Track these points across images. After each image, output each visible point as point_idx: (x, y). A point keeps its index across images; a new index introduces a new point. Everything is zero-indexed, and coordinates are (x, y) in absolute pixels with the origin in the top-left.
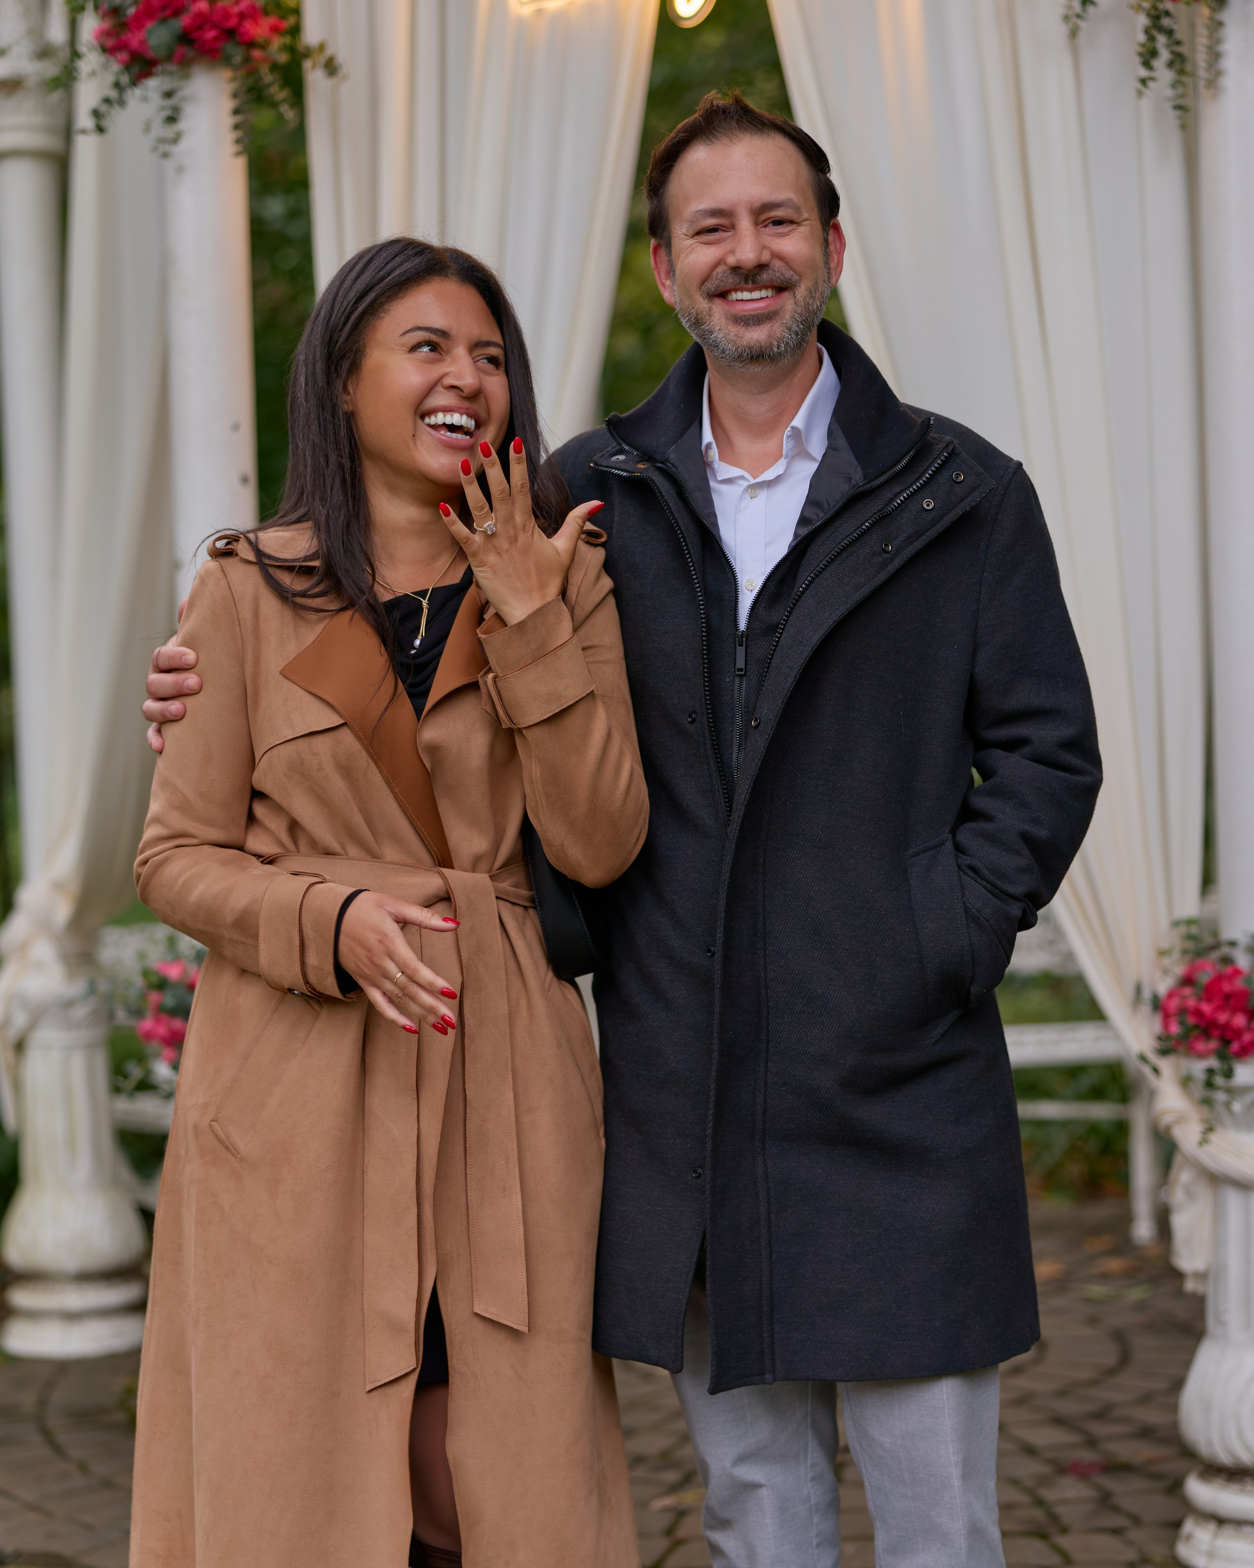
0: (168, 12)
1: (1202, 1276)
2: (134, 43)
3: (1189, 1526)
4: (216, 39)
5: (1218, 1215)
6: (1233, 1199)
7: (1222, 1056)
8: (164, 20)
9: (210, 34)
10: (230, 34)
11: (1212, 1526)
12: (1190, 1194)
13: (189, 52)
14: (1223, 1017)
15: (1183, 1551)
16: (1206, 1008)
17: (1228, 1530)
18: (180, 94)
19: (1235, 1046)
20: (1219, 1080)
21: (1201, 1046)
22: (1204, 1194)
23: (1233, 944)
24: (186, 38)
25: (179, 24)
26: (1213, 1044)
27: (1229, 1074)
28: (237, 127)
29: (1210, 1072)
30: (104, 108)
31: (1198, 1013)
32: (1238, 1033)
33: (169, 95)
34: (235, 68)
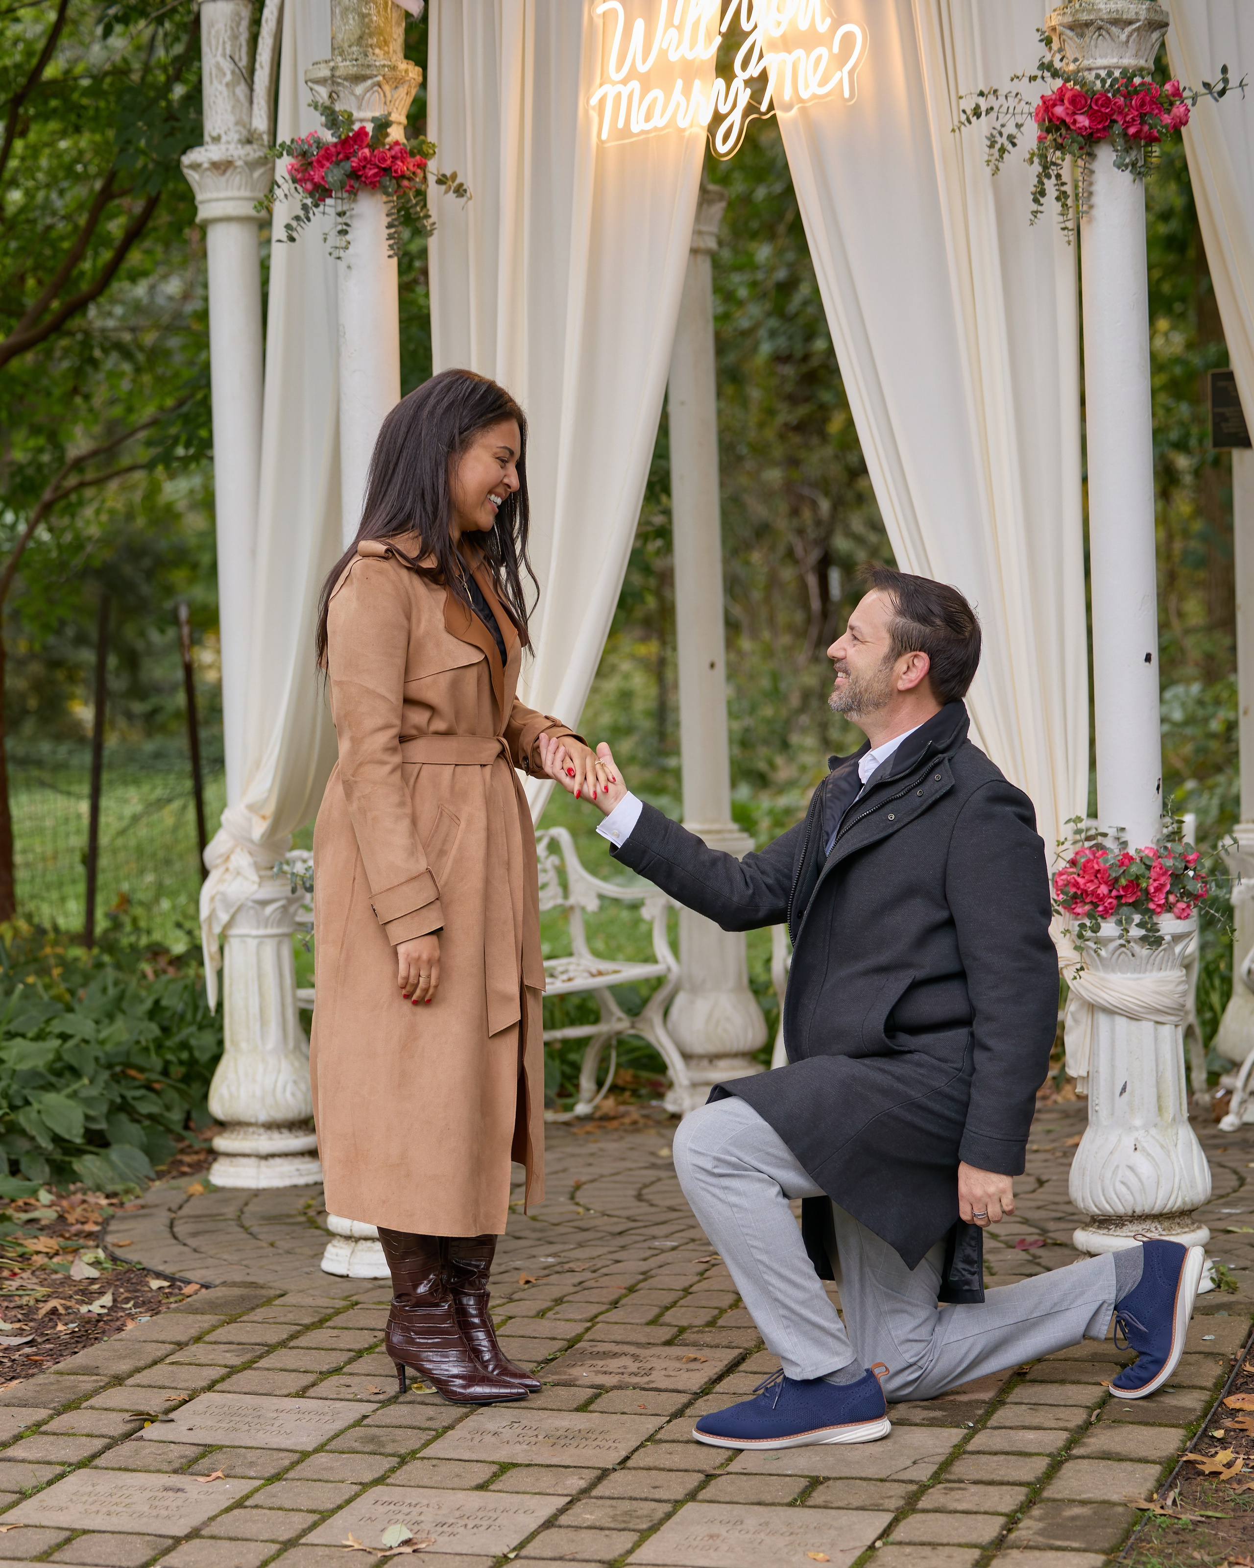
0: (341, 156)
1: (1085, 1080)
2: (317, 179)
4: (375, 175)
6: (1103, 1020)
7: (1090, 916)
8: (338, 164)
9: (371, 173)
10: (385, 171)
12: (1076, 1020)
13: (356, 185)
14: (1091, 887)
16: (1081, 881)
18: (348, 214)
19: (1101, 908)
20: (1088, 934)
21: (1079, 910)
22: (1085, 1018)
23: (1105, 835)
24: (355, 174)
25: (347, 166)
26: (1087, 907)
27: (1096, 929)
28: (390, 237)
29: (1082, 926)
30: (294, 224)
31: (1076, 885)
32: (1102, 899)
33: (341, 214)
34: (388, 194)
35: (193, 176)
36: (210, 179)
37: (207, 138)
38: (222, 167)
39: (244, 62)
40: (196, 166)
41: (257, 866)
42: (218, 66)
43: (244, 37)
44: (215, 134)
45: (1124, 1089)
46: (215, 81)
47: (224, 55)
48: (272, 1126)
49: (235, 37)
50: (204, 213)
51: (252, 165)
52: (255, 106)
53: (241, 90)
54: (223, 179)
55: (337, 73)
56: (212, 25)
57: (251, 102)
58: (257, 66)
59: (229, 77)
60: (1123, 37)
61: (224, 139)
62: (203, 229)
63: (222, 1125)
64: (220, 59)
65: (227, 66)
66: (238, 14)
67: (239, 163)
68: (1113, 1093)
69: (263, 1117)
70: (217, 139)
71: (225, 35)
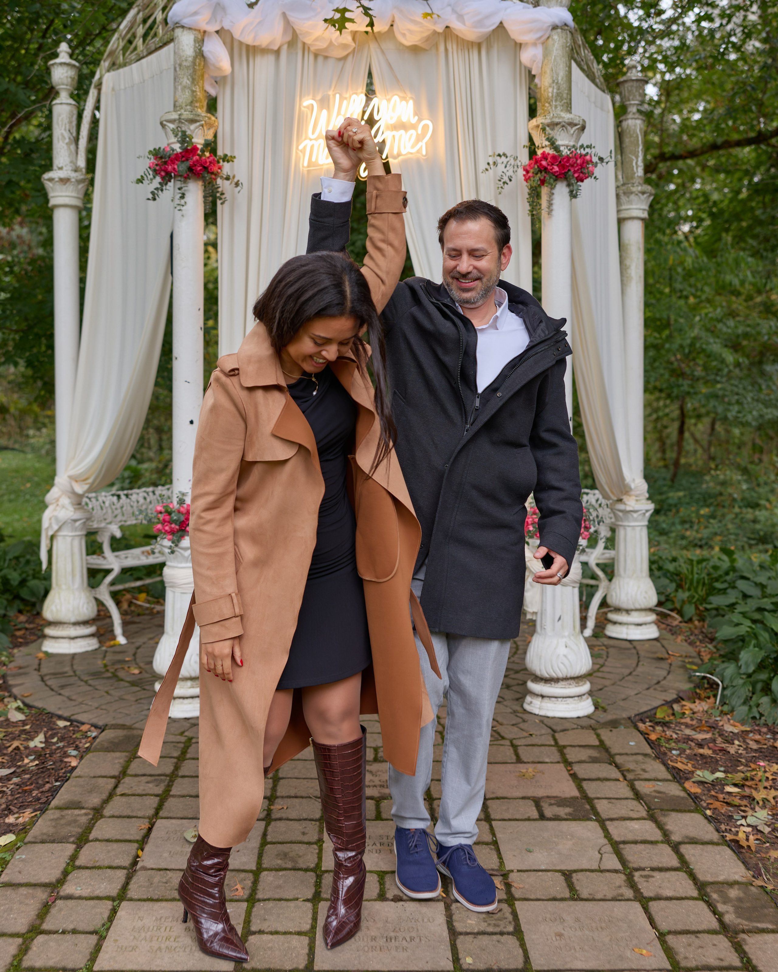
0: (184, 159)
1: (535, 613)
2: (169, 170)
3: (528, 699)
4: (201, 170)
5: (543, 593)
8: (182, 163)
9: (199, 168)
10: (205, 169)
11: (540, 699)
13: (190, 174)
15: (526, 707)
17: (546, 700)
18: (186, 189)
24: (190, 169)
25: (187, 164)
30: (155, 191)
34: (204, 181)
35: (48, 185)
36: (58, 186)
37: (55, 167)
38: (64, 181)
39: (74, 134)
40: (51, 180)
41: (73, 504)
42: (62, 135)
43: (75, 123)
44: (60, 166)
45: (560, 619)
46: (61, 142)
47: (65, 130)
48: (77, 624)
49: (70, 122)
50: (53, 202)
51: (79, 182)
52: (79, 156)
53: (73, 147)
54: (65, 187)
55: (182, 117)
56: (59, 115)
57: (77, 153)
58: (81, 137)
59: (67, 140)
60: (572, 132)
61: (65, 168)
62: (52, 210)
63: (50, 624)
64: (63, 131)
65: (67, 135)
66: (72, 112)
67: (73, 180)
68: (554, 620)
69: (73, 620)
70: (61, 168)
71: (66, 121)
